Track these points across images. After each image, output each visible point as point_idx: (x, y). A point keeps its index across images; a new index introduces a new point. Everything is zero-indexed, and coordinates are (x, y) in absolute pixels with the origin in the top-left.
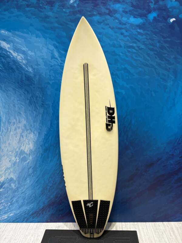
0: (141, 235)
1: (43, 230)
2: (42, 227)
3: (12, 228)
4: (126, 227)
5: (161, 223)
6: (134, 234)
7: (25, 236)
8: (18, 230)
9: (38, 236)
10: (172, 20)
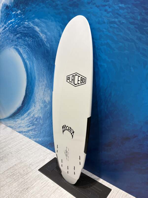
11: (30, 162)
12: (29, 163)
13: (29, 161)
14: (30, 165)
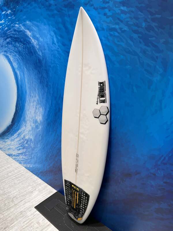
7: (29, 185)
8: (29, 179)
11: (15, 194)
12: (13, 195)
13: (13, 193)
14: (14, 197)
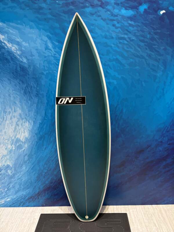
0: (131, 217)
1: (38, 213)
2: (38, 211)
3: (9, 212)
4: (117, 209)
5: (150, 205)
6: (125, 216)
7: (22, 219)
8: (15, 214)
9: (34, 220)
10: (162, 12)
